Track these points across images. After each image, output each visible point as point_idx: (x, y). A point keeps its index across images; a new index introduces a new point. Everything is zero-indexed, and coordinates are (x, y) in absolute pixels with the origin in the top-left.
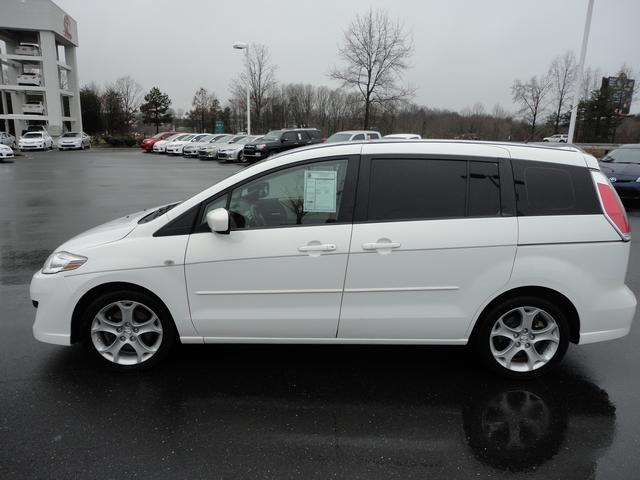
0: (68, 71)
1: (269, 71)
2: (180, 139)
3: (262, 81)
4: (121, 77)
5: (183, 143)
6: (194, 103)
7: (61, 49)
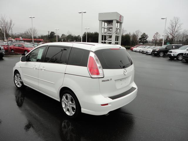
0: (119, 29)
1: (179, 26)
2: (140, 47)
3: (176, 29)
4: (137, 30)
5: (140, 48)
6: (154, 37)
7: (119, 24)
